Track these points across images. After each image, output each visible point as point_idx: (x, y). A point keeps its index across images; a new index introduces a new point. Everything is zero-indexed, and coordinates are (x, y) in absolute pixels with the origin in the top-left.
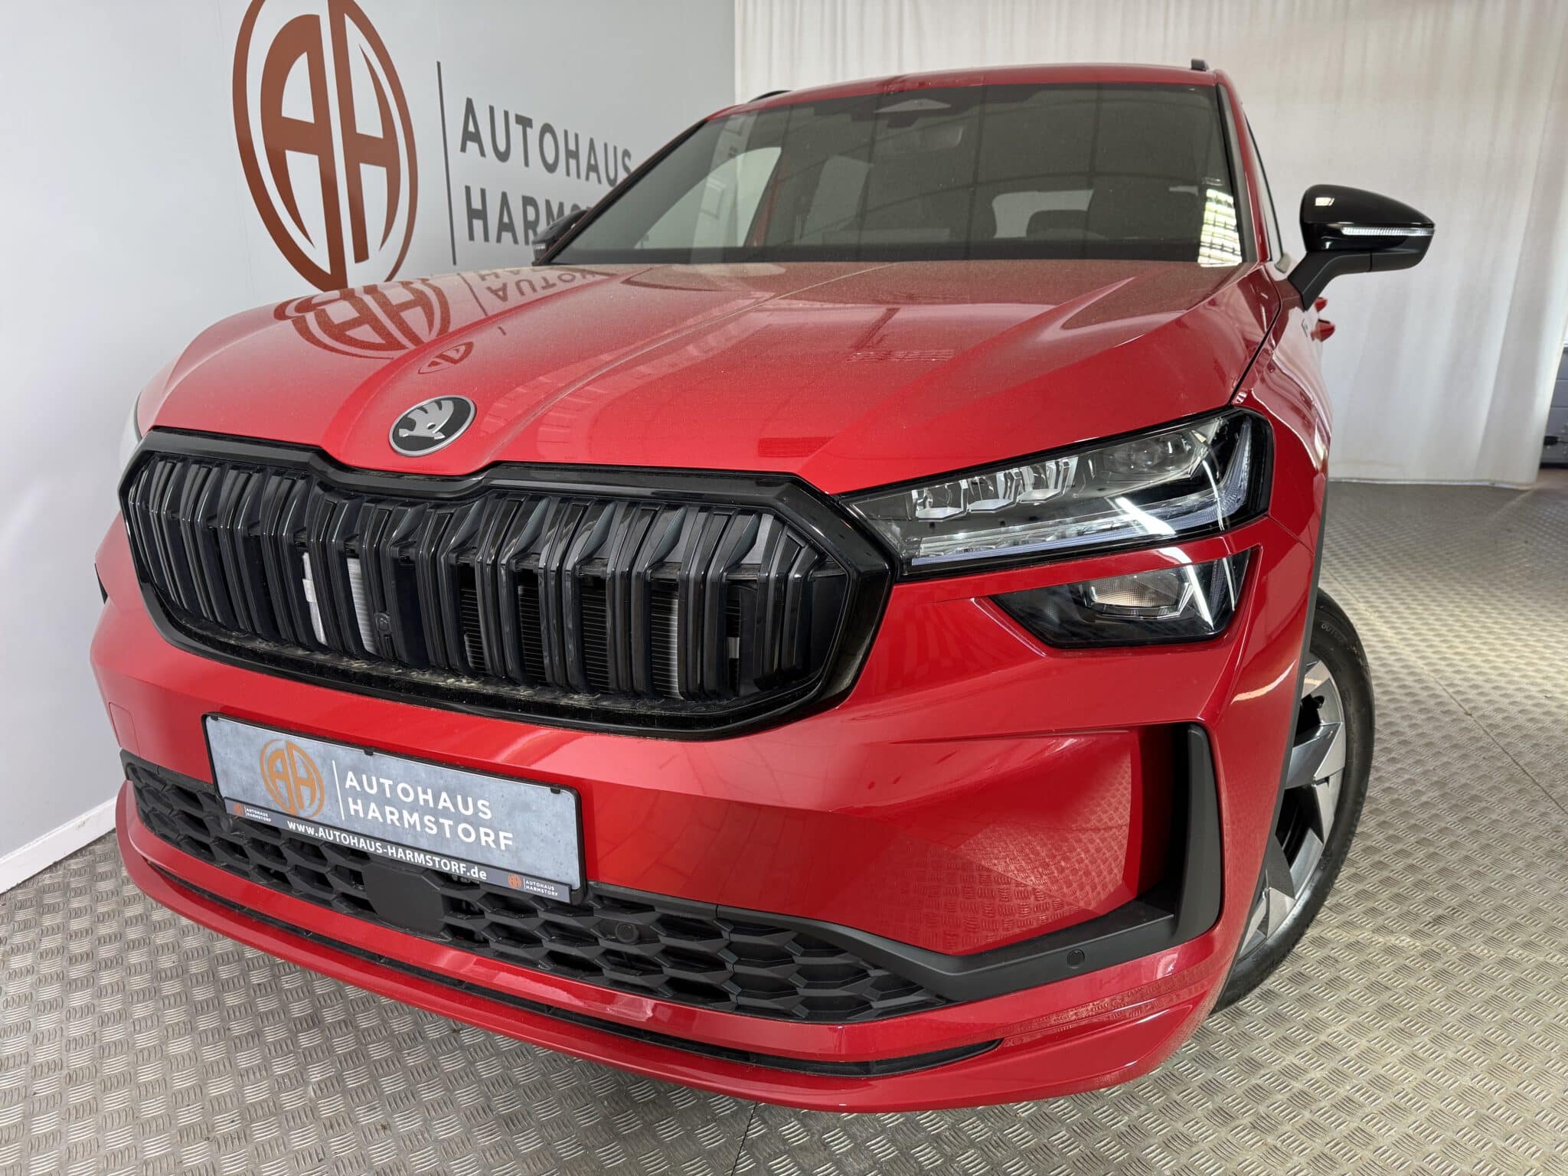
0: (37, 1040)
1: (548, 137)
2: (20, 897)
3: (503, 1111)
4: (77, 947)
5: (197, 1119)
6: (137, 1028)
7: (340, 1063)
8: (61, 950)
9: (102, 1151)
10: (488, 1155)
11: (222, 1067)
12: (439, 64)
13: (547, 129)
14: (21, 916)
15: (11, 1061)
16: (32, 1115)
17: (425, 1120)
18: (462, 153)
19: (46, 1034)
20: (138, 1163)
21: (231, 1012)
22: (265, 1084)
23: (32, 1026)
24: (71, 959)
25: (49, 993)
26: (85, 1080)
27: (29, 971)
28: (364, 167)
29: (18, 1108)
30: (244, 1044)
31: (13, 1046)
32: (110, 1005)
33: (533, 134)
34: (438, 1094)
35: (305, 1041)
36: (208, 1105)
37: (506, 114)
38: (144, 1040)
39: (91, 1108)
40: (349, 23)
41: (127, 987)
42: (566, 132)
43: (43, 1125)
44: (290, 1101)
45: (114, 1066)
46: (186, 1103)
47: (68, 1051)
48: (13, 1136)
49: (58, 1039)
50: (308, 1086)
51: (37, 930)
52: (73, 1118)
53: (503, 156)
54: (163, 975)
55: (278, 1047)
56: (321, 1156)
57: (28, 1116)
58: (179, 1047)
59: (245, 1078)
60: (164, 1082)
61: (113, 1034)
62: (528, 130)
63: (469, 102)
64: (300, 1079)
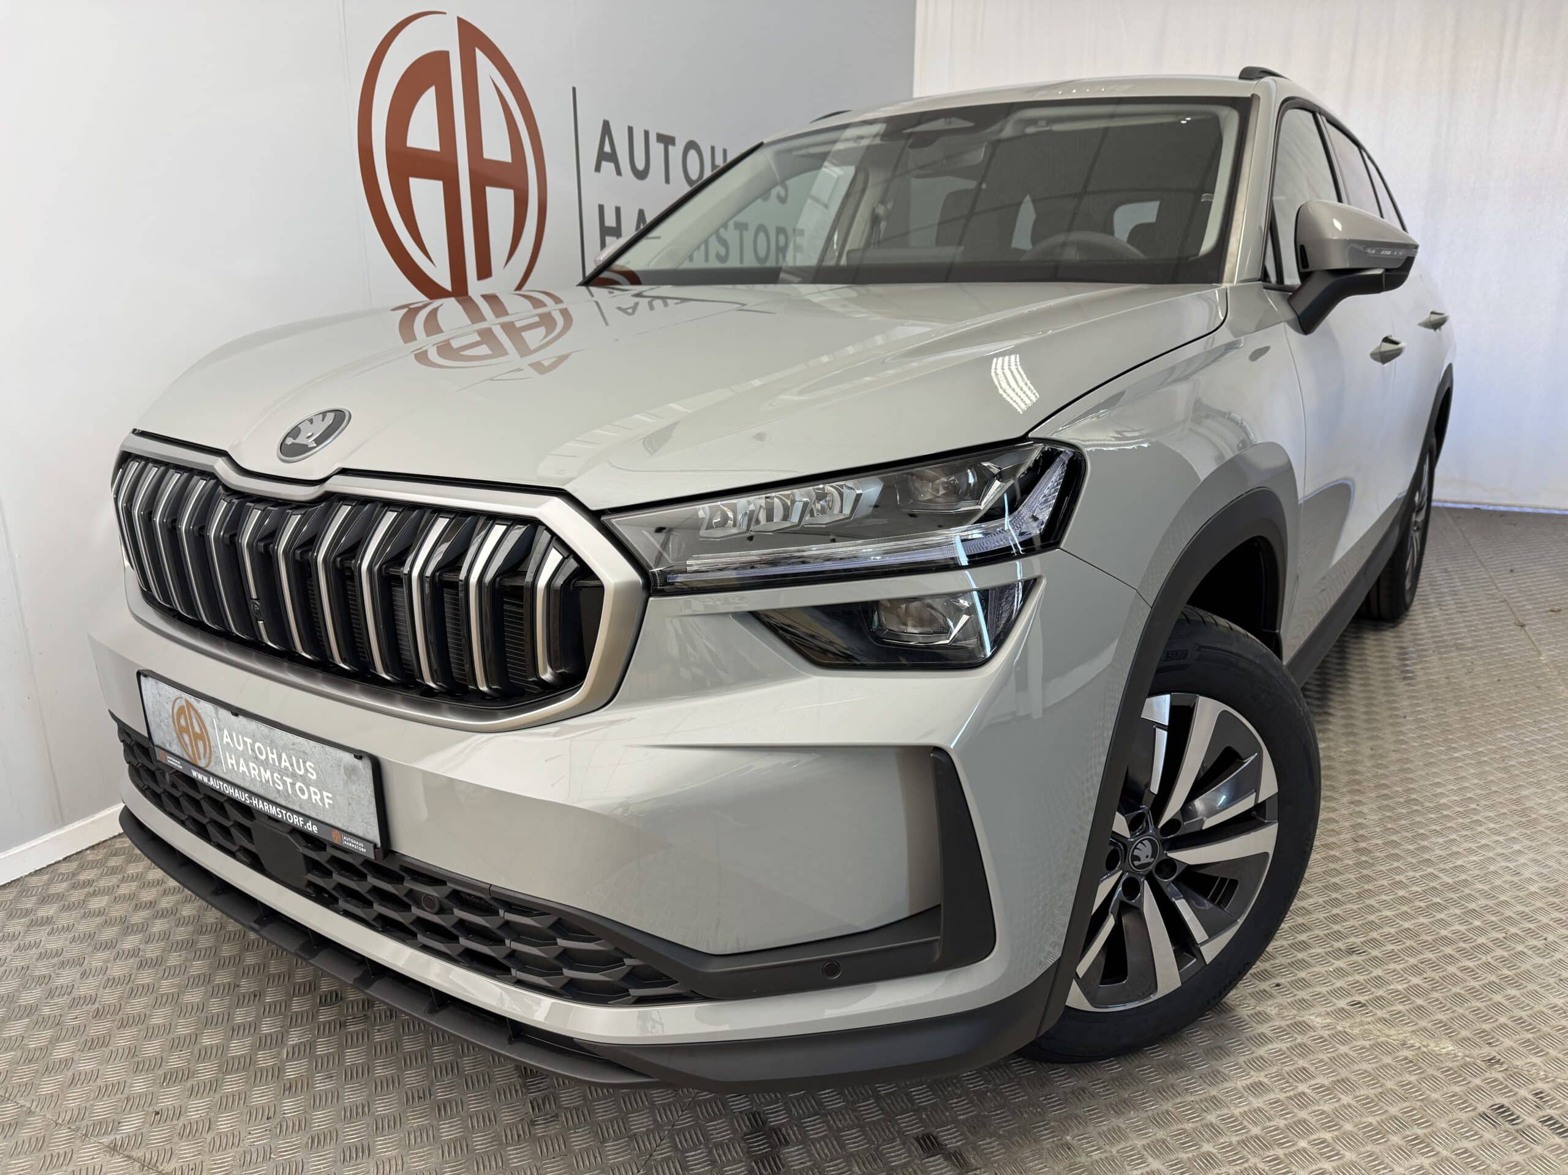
0: (84, 975)
1: (692, 154)
2: (118, 845)
3: (440, 1096)
4: (147, 896)
5: (182, 1064)
6: (166, 975)
7: (319, 1029)
8: (131, 897)
9: (99, 1082)
10: (412, 1137)
11: (220, 1020)
12: (574, 89)
13: (691, 145)
14: (113, 862)
15: (59, 990)
16: (57, 1040)
17: (370, 1095)
18: (597, 174)
19: (93, 971)
20: (122, 1096)
21: (246, 971)
22: (248, 1041)
23: (86, 962)
24: (136, 905)
25: (109, 934)
26: (108, 1016)
27: (100, 913)
28: (489, 190)
29: (48, 1033)
30: (246, 1001)
31: (66, 977)
32: (152, 951)
33: (676, 152)
34: (389, 1072)
35: (296, 1006)
36: (196, 1052)
37: (647, 133)
38: (167, 986)
39: (103, 1042)
40: (480, 55)
41: (171, 937)
42: (713, 149)
43: (61, 1052)
44: (265, 1060)
45: (137, 1005)
46: (179, 1049)
47: (104, 988)
48: (35, 1058)
49: (101, 976)
50: (282, 1048)
51: (120, 877)
52: (86, 1049)
53: (641, 175)
54: (204, 930)
55: (273, 1008)
56: (271, 1114)
57: (55, 1041)
58: (193, 997)
59: (236, 1032)
60: (168, 1028)
61: (145, 978)
62: (670, 147)
63: (606, 126)
64: (279, 1040)
